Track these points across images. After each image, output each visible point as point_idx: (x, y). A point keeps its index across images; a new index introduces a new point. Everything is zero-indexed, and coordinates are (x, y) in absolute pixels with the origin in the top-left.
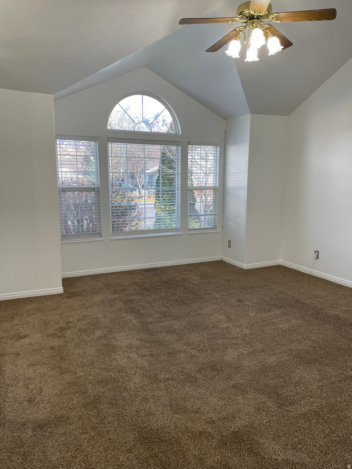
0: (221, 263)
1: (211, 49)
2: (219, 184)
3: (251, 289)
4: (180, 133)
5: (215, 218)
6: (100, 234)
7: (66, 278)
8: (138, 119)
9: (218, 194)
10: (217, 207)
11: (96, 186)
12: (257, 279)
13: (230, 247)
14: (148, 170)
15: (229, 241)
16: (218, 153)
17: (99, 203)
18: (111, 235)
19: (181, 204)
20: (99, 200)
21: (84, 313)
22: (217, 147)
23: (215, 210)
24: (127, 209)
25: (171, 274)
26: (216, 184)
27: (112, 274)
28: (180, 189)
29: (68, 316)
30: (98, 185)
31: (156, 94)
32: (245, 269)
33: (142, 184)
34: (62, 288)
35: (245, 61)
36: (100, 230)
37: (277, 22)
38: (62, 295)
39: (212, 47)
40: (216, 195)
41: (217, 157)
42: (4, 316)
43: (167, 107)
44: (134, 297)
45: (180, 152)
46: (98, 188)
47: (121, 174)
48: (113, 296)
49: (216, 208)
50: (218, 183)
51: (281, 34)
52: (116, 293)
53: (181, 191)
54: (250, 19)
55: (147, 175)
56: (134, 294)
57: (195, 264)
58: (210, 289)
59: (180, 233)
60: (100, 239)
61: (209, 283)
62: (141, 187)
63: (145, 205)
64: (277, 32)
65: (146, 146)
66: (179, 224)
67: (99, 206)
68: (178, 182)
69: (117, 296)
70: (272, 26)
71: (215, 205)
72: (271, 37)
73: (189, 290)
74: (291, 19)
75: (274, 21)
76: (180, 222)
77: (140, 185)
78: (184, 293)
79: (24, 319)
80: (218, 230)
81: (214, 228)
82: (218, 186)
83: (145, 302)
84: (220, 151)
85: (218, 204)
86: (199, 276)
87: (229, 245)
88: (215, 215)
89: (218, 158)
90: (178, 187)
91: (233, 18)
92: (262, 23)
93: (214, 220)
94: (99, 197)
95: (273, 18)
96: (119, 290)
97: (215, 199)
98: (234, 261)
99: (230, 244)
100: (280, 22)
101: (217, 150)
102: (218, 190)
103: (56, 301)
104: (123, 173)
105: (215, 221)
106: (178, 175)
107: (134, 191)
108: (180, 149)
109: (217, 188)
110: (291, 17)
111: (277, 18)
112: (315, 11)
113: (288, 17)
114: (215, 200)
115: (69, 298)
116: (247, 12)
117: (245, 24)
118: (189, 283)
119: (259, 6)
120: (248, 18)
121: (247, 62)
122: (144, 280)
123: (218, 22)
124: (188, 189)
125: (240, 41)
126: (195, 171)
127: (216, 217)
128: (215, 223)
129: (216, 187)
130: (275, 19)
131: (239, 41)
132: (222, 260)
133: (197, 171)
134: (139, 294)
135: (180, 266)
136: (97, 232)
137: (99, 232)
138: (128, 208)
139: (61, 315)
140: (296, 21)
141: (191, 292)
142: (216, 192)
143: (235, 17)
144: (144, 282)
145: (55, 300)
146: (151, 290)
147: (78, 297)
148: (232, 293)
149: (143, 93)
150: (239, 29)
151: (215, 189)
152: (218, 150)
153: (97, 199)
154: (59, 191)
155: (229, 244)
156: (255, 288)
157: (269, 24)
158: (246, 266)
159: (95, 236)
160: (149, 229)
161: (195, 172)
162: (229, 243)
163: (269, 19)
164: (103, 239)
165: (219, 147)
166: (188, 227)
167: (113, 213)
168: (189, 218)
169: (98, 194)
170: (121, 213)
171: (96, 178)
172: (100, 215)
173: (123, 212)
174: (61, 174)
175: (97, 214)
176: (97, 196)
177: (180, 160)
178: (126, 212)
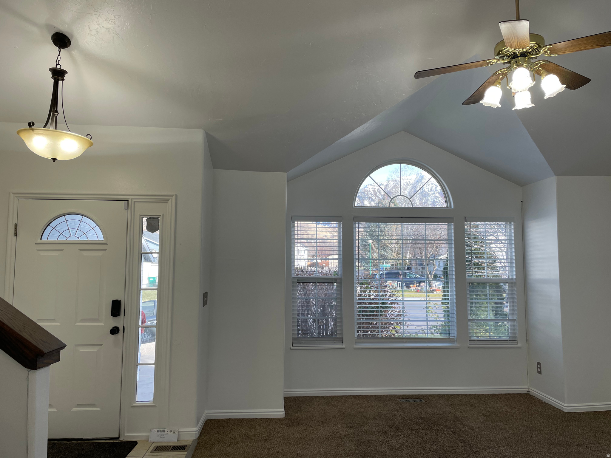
0: (527, 397)
1: (469, 101)
2: (516, 275)
3: (568, 447)
4: (453, 207)
5: (514, 325)
6: (341, 340)
7: (295, 397)
8: (433, 192)
9: (516, 289)
10: (516, 308)
11: (338, 276)
12: (583, 430)
13: (540, 372)
14: (442, 255)
15: (539, 363)
16: (513, 231)
17: (341, 298)
18: (356, 342)
19: (457, 303)
20: (341, 294)
21: (299, 452)
22: (510, 223)
23: (513, 314)
24: (377, 307)
25: (440, 408)
26: (512, 275)
27: (355, 397)
28: (454, 281)
29: (278, 452)
30: (341, 274)
31: (419, 162)
32: (565, 411)
33: (433, 274)
34: (283, 410)
35: (513, 109)
36: (341, 334)
37: (552, 55)
38: (281, 420)
39: (470, 99)
40: (512, 290)
41: (511, 236)
42: (204, 441)
43: (434, 176)
44: (374, 437)
45: (453, 231)
46: (340, 279)
47: (407, 261)
48: (346, 431)
49: (514, 310)
50: (515, 273)
51: (566, 70)
52: (351, 427)
53: (456, 283)
54: (513, 58)
55: (442, 261)
56: (374, 432)
57: (483, 395)
58: (496, 440)
59: (456, 345)
60: (340, 346)
61: (498, 429)
62: (431, 277)
63: (403, 302)
64: (560, 67)
65: (405, 225)
66: (456, 332)
67: (341, 302)
68: (452, 271)
69: (351, 431)
70: (549, 62)
71: (513, 306)
72: (546, 75)
73: (461, 437)
74: (574, 49)
75: (548, 55)
76: (456, 328)
77: (431, 275)
78: (450, 441)
79: (225, 448)
80: (519, 345)
81: (513, 340)
82: (515, 277)
83: (388, 446)
84: (515, 229)
85: (516, 305)
86: (484, 415)
87: (539, 370)
88: (514, 320)
89: (513, 238)
90: (452, 279)
91: (487, 60)
92: (532, 61)
93: (512, 328)
94: (341, 290)
95: (546, 52)
96: (356, 423)
97: (511, 296)
98: (548, 396)
99: (540, 368)
100: (558, 54)
101: (510, 227)
102: (515, 283)
103: (272, 428)
104: (410, 260)
105: (514, 329)
106: (451, 262)
107: (423, 284)
108: (453, 227)
109: (514, 281)
110: (572, 46)
111: (552, 51)
112: (606, 33)
113: (568, 47)
114: (513, 298)
115: (288, 426)
116: (505, 51)
117: (508, 65)
118: (464, 425)
119: (516, 40)
120: (510, 57)
121: (516, 110)
122: (395, 412)
123: (467, 69)
124: (467, 281)
125: (500, 86)
126: (500, 256)
127: (515, 323)
128: (515, 333)
129: (512, 278)
130: (549, 52)
131: (498, 87)
132: (529, 393)
133: (503, 257)
134: (382, 433)
135: (457, 396)
136: (338, 336)
137: (341, 337)
138: (379, 305)
139: (270, 449)
140: (581, 50)
141: (463, 441)
142: (512, 287)
143: (489, 59)
144: (395, 415)
145: (270, 427)
146: (401, 428)
147: (300, 426)
148: (532, 451)
149: (400, 161)
150: (501, 72)
151: (512, 283)
152: (513, 227)
153: (339, 293)
154: (293, 282)
155: (538, 368)
156: (576, 445)
157: (543, 60)
158: (567, 407)
159: (335, 341)
160: (412, 336)
161: (499, 258)
162: (539, 366)
163: (540, 54)
164: (344, 346)
165: (513, 223)
166: (470, 337)
167: (359, 311)
168: (470, 323)
169: (341, 286)
170: (371, 311)
171: (339, 266)
172: (341, 314)
173: (373, 311)
174: (296, 261)
175: (339, 312)
176: (339, 289)
177: (453, 242)
178: (377, 311)
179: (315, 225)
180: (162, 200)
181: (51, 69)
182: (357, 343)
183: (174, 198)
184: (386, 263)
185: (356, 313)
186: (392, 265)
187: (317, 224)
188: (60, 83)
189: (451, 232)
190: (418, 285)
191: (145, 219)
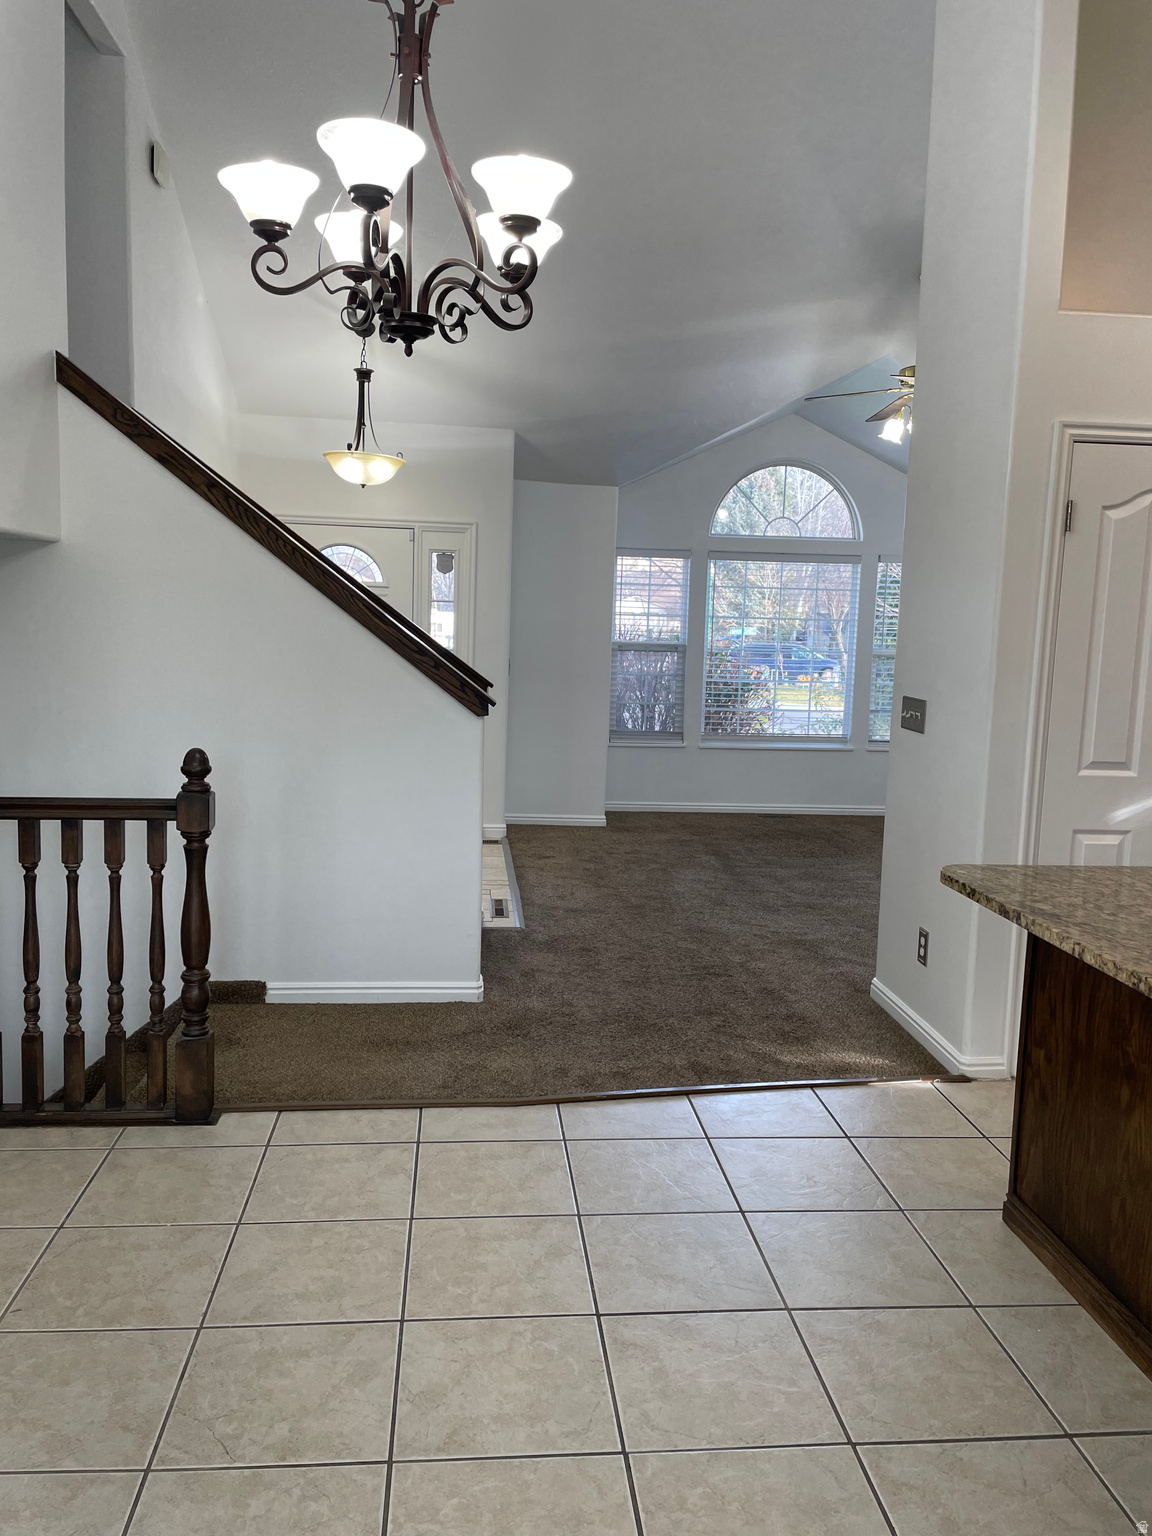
4: (862, 540)
6: (680, 735)
11: (681, 642)
17: (683, 675)
20: (684, 670)
21: (636, 848)
24: (737, 690)
25: (815, 825)
27: (697, 814)
29: (611, 848)
30: (684, 639)
31: (816, 465)
34: (605, 816)
36: (682, 727)
38: (602, 830)
39: (873, 417)
43: (837, 488)
44: (726, 841)
45: (859, 576)
46: (684, 646)
56: (727, 838)
59: (849, 746)
60: (679, 744)
67: (683, 681)
94: (684, 664)
103: (594, 833)
106: (852, 624)
108: (859, 570)
122: (755, 826)
136: (677, 730)
138: (740, 687)
149: (787, 463)
153: (680, 667)
154: (613, 650)
159: (672, 737)
164: (685, 744)
166: (870, 736)
167: (710, 695)
168: (872, 716)
169: (684, 658)
170: (726, 696)
171: (683, 627)
172: (682, 699)
173: (730, 696)
174: (617, 617)
175: (678, 696)
176: (681, 661)
177: (858, 594)
178: (736, 696)
179: (648, 563)
180: (459, 529)
181: (356, 370)
182: (703, 740)
183: (474, 527)
184: (749, 625)
185: (704, 697)
186: (761, 629)
187: (651, 561)
188: (366, 384)
189: (857, 578)
190: (816, 675)
191: (435, 555)
